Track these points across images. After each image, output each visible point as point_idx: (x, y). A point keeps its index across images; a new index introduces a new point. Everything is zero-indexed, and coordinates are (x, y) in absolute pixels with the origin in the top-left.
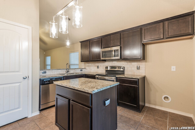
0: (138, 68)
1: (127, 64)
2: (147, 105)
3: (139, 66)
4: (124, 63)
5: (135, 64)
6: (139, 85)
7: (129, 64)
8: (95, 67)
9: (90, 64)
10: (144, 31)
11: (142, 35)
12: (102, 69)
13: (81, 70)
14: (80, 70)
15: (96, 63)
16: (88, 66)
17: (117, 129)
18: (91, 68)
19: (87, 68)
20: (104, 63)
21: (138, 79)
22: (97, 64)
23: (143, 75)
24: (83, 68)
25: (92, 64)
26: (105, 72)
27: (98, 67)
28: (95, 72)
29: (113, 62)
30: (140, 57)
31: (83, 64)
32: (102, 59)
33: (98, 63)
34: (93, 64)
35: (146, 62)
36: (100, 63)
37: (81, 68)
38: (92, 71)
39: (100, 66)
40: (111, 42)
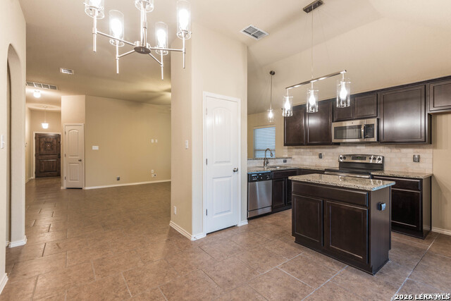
0: (417, 160)
1: (391, 152)
2: (434, 230)
3: (419, 156)
4: (382, 150)
5: (410, 152)
6: (421, 190)
7: (395, 150)
9: (302, 150)
10: (432, 91)
11: (427, 98)
12: (331, 161)
13: (285, 161)
14: (282, 160)
15: (317, 148)
16: (298, 154)
17: (390, 249)
18: (305, 157)
19: (294, 157)
20: (335, 148)
21: (421, 180)
22: (319, 151)
23: (429, 172)
24: (287, 158)
25: (305, 150)
26: (338, 166)
27: (320, 156)
28: (314, 165)
29: (356, 146)
30: (423, 140)
31: (287, 150)
32: (334, 141)
33: (320, 148)
34: (308, 150)
35: (435, 147)
36: (325, 148)
37: (284, 156)
38: (305, 163)
39: (325, 153)
40: (356, 109)
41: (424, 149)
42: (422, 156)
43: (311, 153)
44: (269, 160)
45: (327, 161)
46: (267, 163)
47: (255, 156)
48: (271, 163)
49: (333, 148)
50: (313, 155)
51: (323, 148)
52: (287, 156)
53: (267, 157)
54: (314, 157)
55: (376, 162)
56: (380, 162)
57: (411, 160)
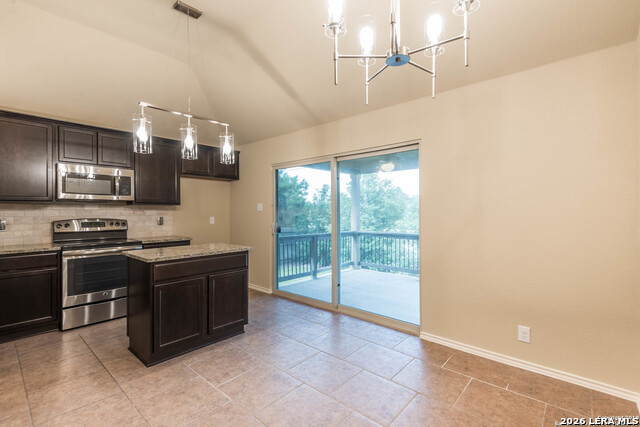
1: (134, 214)
3: (162, 218)
32: (62, 195)
36: (11, 208)
39: (11, 219)
40: (100, 150)
41: (166, 210)
42: (165, 218)
45: (17, 233)
51: (6, 208)
55: (120, 228)
56: (125, 228)
57: (155, 223)
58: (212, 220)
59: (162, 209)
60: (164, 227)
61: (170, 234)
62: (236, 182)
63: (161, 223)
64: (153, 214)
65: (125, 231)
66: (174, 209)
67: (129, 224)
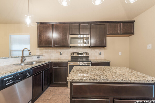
1: (91, 51)
4: (88, 50)
7: (93, 50)
8: (56, 53)
9: (50, 50)
12: (66, 56)
13: (38, 58)
14: (37, 57)
15: (59, 49)
16: (46, 53)
18: (51, 54)
19: (44, 54)
21: (109, 62)
22: (59, 50)
24: (40, 55)
25: (51, 50)
26: (70, 58)
27: (61, 54)
28: (57, 58)
31: (39, 50)
33: (60, 49)
34: (54, 50)
36: (63, 49)
37: (37, 54)
38: (51, 58)
39: (63, 52)
40: (80, 29)
41: (102, 49)
43: (55, 52)
44: (26, 58)
45: (64, 56)
46: (25, 60)
47: (11, 55)
48: (28, 60)
49: (67, 49)
50: (57, 53)
51: (62, 49)
52: (39, 54)
53: (24, 55)
54: (57, 54)
55: (87, 55)
56: (88, 55)
57: (98, 54)
58: (120, 54)
59: (101, 49)
60: (101, 56)
61: (103, 58)
62: (133, 36)
63: (100, 54)
64: (97, 51)
65: (89, 56)
66: (105, 49)
67: (90, 54)
